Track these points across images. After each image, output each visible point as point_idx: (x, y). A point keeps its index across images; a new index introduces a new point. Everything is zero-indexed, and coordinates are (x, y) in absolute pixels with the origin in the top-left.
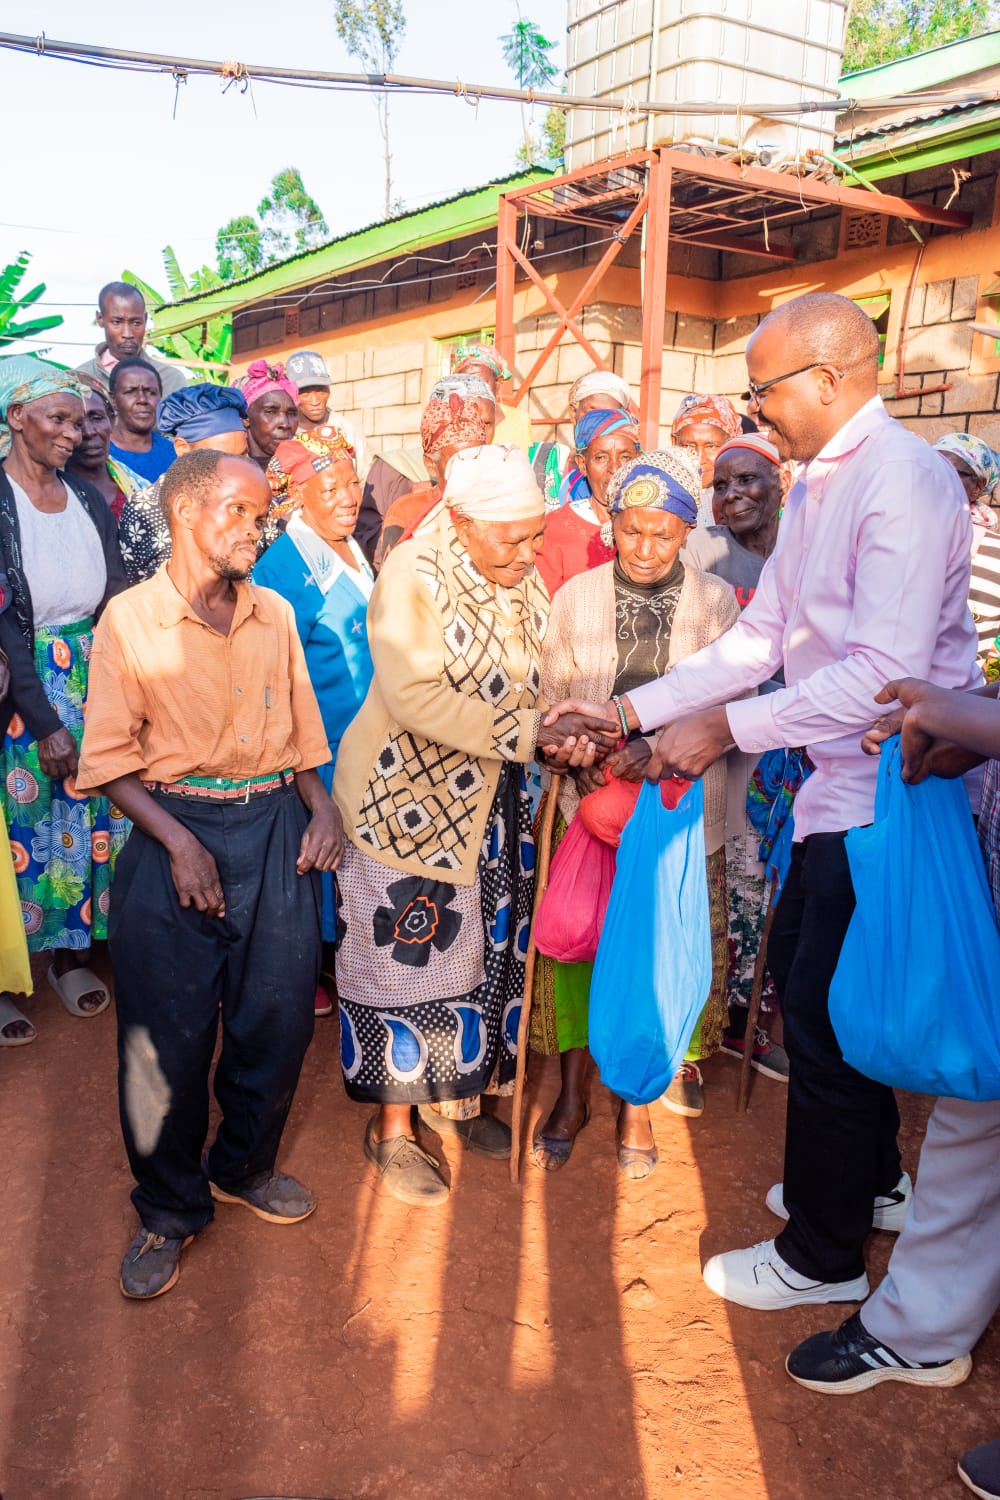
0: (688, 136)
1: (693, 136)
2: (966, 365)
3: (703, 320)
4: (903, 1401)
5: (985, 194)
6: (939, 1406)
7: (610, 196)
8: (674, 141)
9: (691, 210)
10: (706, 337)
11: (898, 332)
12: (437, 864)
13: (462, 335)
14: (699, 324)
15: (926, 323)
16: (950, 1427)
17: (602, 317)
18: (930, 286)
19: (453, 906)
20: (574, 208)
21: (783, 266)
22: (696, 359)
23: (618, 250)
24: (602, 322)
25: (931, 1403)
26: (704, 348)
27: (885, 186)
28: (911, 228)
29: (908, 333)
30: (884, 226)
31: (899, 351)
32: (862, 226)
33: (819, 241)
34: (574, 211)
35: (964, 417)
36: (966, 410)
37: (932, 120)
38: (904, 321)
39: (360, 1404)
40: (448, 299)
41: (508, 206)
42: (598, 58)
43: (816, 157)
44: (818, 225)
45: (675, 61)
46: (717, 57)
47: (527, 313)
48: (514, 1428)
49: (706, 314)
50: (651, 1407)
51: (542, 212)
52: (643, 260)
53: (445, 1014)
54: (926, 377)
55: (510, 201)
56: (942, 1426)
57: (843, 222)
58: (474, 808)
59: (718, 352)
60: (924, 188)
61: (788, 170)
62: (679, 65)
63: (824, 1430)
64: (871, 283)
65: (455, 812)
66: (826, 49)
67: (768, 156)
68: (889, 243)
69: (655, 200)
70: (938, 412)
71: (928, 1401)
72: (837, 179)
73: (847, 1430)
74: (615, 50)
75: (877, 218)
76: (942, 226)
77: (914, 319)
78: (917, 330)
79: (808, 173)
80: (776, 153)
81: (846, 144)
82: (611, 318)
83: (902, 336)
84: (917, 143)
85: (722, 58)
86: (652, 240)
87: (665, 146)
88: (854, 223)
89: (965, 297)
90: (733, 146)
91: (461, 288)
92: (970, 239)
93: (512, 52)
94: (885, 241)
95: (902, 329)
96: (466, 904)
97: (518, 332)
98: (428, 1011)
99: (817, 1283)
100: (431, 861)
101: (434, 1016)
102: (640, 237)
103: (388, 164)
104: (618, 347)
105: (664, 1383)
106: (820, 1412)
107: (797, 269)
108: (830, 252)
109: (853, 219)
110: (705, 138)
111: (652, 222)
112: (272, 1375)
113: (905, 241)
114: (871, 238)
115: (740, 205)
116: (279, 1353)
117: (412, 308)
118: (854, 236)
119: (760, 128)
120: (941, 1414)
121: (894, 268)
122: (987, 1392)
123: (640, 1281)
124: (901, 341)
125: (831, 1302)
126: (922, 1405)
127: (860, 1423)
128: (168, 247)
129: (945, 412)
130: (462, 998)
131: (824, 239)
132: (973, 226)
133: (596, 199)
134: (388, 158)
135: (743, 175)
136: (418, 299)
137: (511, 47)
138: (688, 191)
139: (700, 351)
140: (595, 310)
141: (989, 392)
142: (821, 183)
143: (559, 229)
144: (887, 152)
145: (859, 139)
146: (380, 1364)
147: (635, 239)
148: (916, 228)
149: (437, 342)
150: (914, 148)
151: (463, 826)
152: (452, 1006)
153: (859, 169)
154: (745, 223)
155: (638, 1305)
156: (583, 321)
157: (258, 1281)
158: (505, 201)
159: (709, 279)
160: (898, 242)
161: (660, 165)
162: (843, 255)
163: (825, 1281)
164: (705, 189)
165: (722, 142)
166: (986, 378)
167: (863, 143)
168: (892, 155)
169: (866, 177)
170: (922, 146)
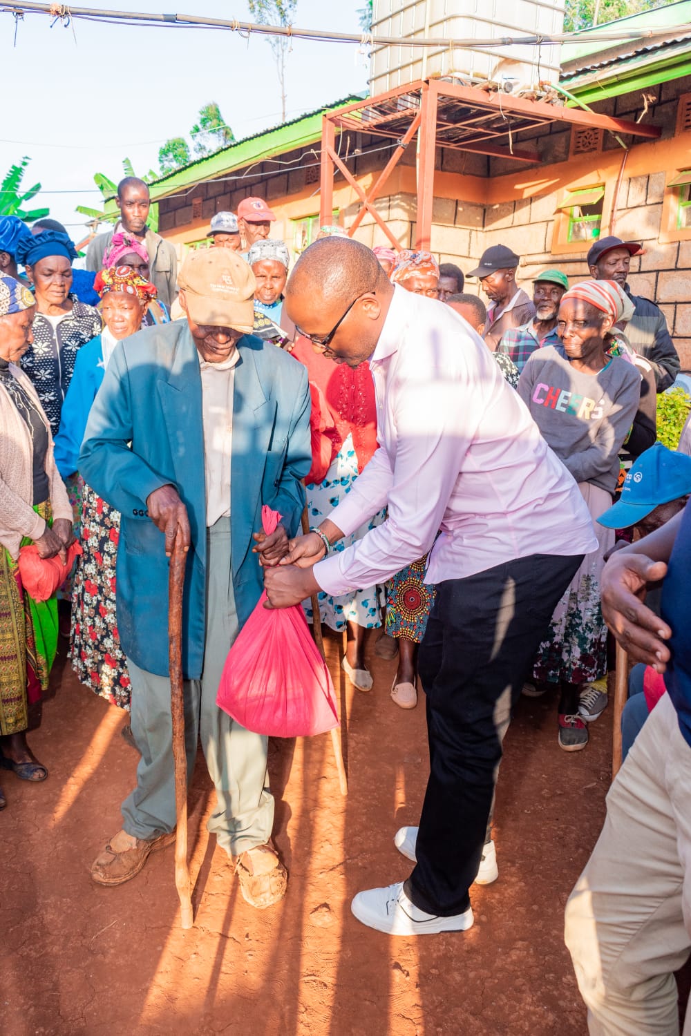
0: (451, 71)
1: (455, 71)
2: (656, 236)
3: (476, 205)
4: (502, 1003)
5: (671, 113)
6: (528, 1008)
7: (398, 115)
8: (442, 75)
9: (458, 125)
10: (478, 218)
11: (610, 212)
13: (310, 217)
14: (473, 208)
15: (629, 206)
16: (532, 1025)
17: (403, 204)
18: (632, 180)
20: (375, 124)
21: (531, 167)
22: (470, 233)
23: (401, 153)
24: (402, 207)
25: (522, 1005)
26: (476, 226)
27: (596, 107)
28: (617, 138)
29: (617, 214)
30: (601, 137)
31: (610, 227)
32: (586, 137)
33: (556, 148)
34: (375, 126)
35: (655, 273)
36: (656, 268)
37: (628, 58)
38: (614, 205)
39: (90, 998)
40: (299, 192)
41: (328, 122)
42: (391, 16)
43: (546, 87)
44: (556, 137)
45: (442, 17)
46: (472, 14)
47: (352, 202)
48: (202, 1019)
49: (478, 201)
50: (310, 1004)
51: (354, 128)
52: (418, 160)
55: (330, 119)
56: (527, 1023)
57: (573, 136)
59: (487, 228)
60: (628, 110)
61: (525, 96)
62: (445, 20)
63: (438, 1025)
64: (591, 178)
66: (554, 9)
67: (511, 86)
68: (604, 149)
69: (426, 117)
70: (637, 270)
71: (520, 1003)
72: (559, 102)
73: (456, 1025)
74: (403, 10)
75: (596, 131)
76: (641, 137)
77: (621, 203)
78: (623, 212)
79: (539, 98)
80: (516, 83)
81: (569, 77)
82: (408, 205)
83: (612, 216)
84: (617, 76)
85: (476, 15)
86: (424, 146)
87: (436, 78)
88: (579, 135)
89: (657, 188)
90: (484, 78)
91: (309, 183)
92: (660, 145)
93: (365, 21)
94: (601, 149)
95: (613, 211)
97: (346, 215)
99: (435, 916)
102: (416, 143)
103: (284, 101)
104: (414, 224)
105: (325, 985)
106: (438, 1010)
107: (540, 169)
108: (564, 156)
109: (579, 132)
110: (463, 72)
111: (423, 132)
112: (30, 974)
113: (615, 148)
114: (592, 146)
115: (493, 122)
116: (39, 958)
117: (276, 198)
118: (580, 145)
119: (505, 65)
120: (528, 1014)
121: (607, 167)
122: (566, 997)
123: (326, 905)
124: (612, 220)
125: (442, 932)
126: (515, 1006)
127: (466, 1021)
128: (127, 159)
129: (642, 270)
131: (560, 148)
132: (662, 137)
133: (390, 117)
134: (284, 97)
135: (490, 99)
136: (279, 192)
137: (365, 17)
138: (452, 111)
139: (475, 228)
140: (397, 199)
141: (672, 256)
142: (549, 105)
143: (374, 141)
144: (596, 82)
145: (578, 73)
146: (114, 967)
147: (413, 145)
148: (621, 138)
149: (294, 223)
150: (615, 80)
153: (577, 95)
154: (498, 134)
155: (319, 923)
156: (390, 207)
157: (39, 901)
158: (326, 119)
159: (480, 176)
160: (610, 149)
161: (429, 92)
162: (573, 159)
163: (439, 916)
164: (468, 110)
165: (476, 75)
166: (670, 246)
167: (581, 76)
168: (600, 85)
169: (583, 101)
170: (621, 78)
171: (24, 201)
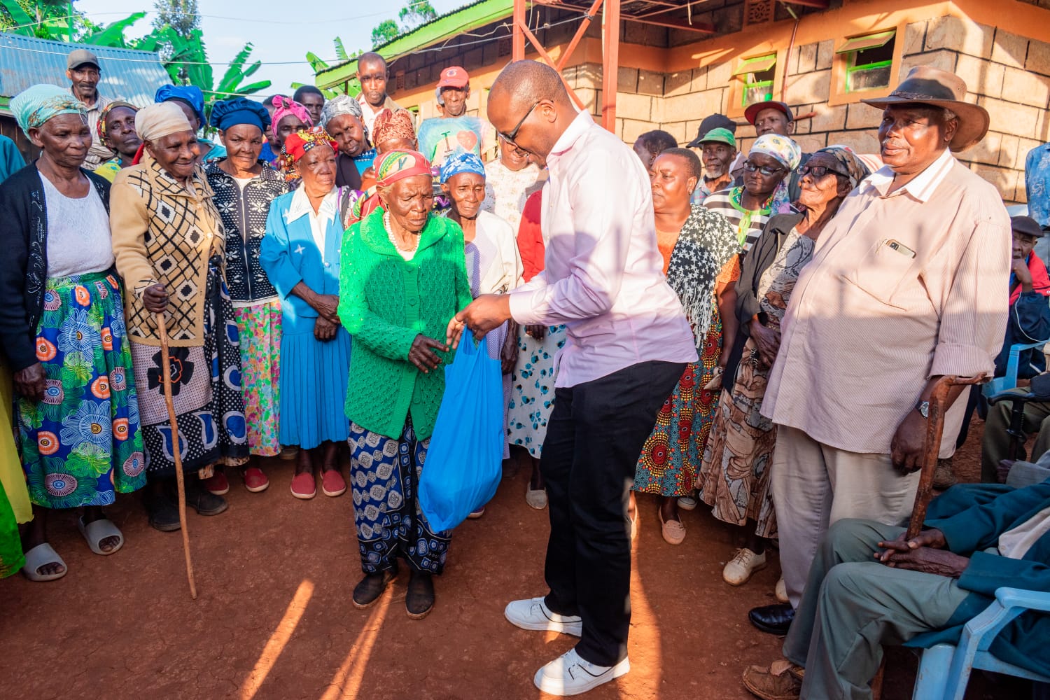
2: (826, 100)
3: (657, 74)
10: (658, 87)
11: (781, 78)
12: (181, 338)
14: (654, 76)
15: (800, 72)
17: (589, 74)
18: (802, 48)
19: (189, 359)
21: (708, 37)
22: (651, 100)
23: (588, 24)
24: (588, 77)
26: (657, 93)
28: (789, 9)
29: (789, 80)
30: (772, 8)
31: (782, 92)
32: (758, 9)
33: (730, 20)
34: (563, 1)
35: (825, 134)
36: (826, 129)
38: (785, 71)
40: (492, 64)
44: (730, 9)
49: (659, 70)
51: (543, 3)
52: (603, 31)
53: (193, 419)
54: (800, 108)
57: (746, 6)
58: (195, 305)
59: (665, 96)
64: (764, 47)
65: (185, 308)
68: (776, 20)
70: (807, 131)
75: (768, 3)
76: (811, 8)
77: (792, 70)
78: (794, 77)
82: (594, 74)
83: (784, 81)
86: (608, 17)
88: (752, 7)
89: (825, 55)
91: (502, 56)
92: (827, 14)
94: (773, 19)
95: (784, 77)
96: (197, 358)
98: (184, 419)
100: (177, 338)
101: (187, 421)
102: (601, 17)
104: (599, 92)
107: (715, 39)
108: (738, 27)
109: (753, 5)
111: (608, 6)
113: (786, 18)
114: (764, 17)
117: (474, 69)
118: (753, 16)
121: (779, 37)
124: (783, 85)
129: (812, 131)
130: (202, 409)
131: (733, 20)
132: (830, 7)
136: (475, 64)
139: (655, 95)
140: (584, 69)
141: (841, 118)
143: (561, 14)
147: (598, 17)
148: (791, 8)
151: (191, 315)
152: (197, 414)
154: (678, 7)
156: (576, 77)
159: (660, 47)
160: (781, 19)
162: (746, 29)
166: (838, 108)
171: (245, 77)
